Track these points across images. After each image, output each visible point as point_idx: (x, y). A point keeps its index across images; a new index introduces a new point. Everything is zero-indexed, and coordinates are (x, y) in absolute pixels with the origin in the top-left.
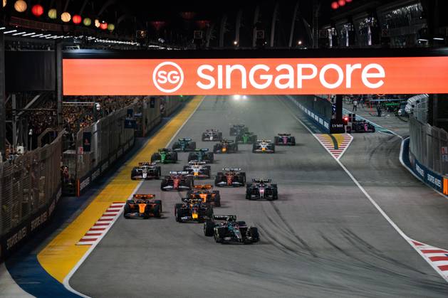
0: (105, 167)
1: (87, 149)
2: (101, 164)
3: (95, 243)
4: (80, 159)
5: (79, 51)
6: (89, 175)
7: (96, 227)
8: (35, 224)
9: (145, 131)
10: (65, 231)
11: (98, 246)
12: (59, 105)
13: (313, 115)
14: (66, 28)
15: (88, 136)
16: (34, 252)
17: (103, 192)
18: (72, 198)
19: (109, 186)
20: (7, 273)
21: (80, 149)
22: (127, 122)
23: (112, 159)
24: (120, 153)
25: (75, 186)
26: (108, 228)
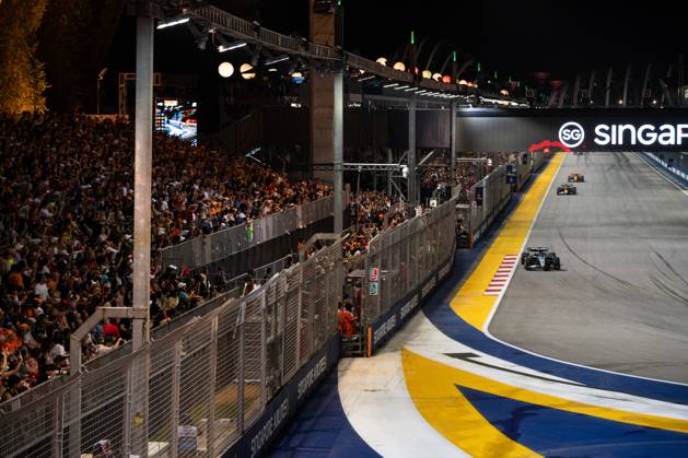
0: (490, 220)
1: (480, 203)
2: (488, 217)
3: (501, 294)
4: (474, 212)
5: (471, 109)
6: (479, 228)
7: (497, 279)
8: (442, 274)
9: (519, 187)
10: (468, 282)
11: (504, 296)
12: (453, 161)
13: (678, 172)
14: (461, 89)
15: (479, 190)
16: (445, 301)
17: (493, 245)
18: (465, 250)
19: (498, 239)
20: (427, 320)
21: (474, 203)
22: (508, 177)
23: (496, 213)
24: (501, 207)
25: (469, 239)
26: (509, 279)
